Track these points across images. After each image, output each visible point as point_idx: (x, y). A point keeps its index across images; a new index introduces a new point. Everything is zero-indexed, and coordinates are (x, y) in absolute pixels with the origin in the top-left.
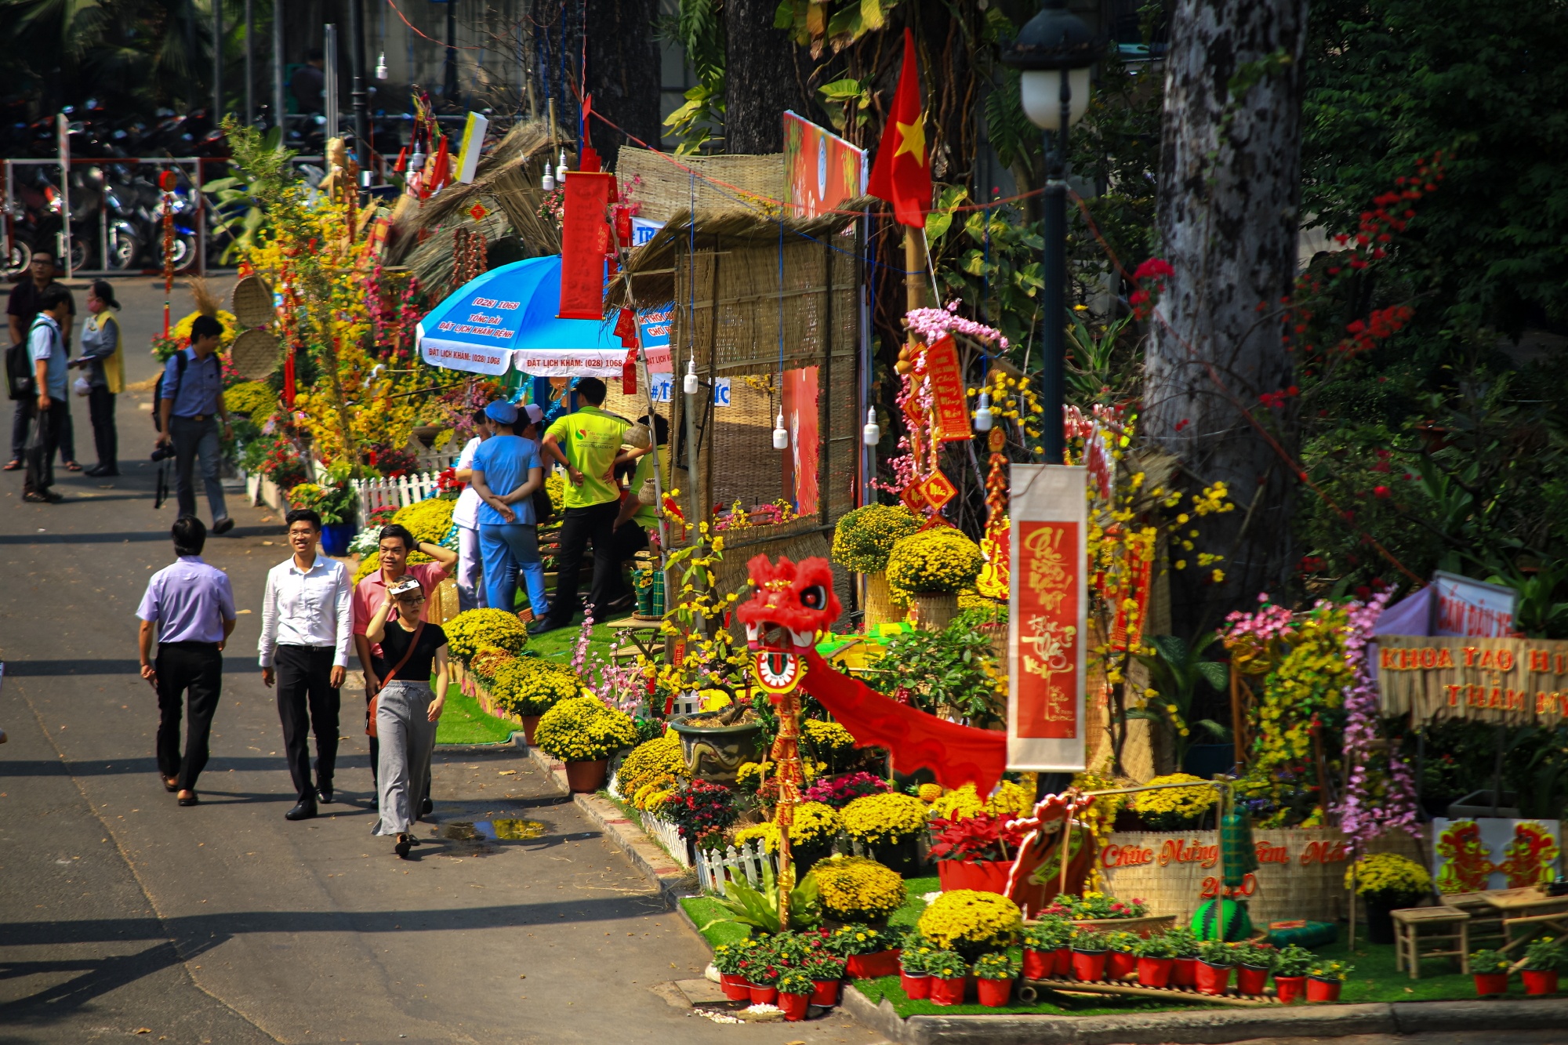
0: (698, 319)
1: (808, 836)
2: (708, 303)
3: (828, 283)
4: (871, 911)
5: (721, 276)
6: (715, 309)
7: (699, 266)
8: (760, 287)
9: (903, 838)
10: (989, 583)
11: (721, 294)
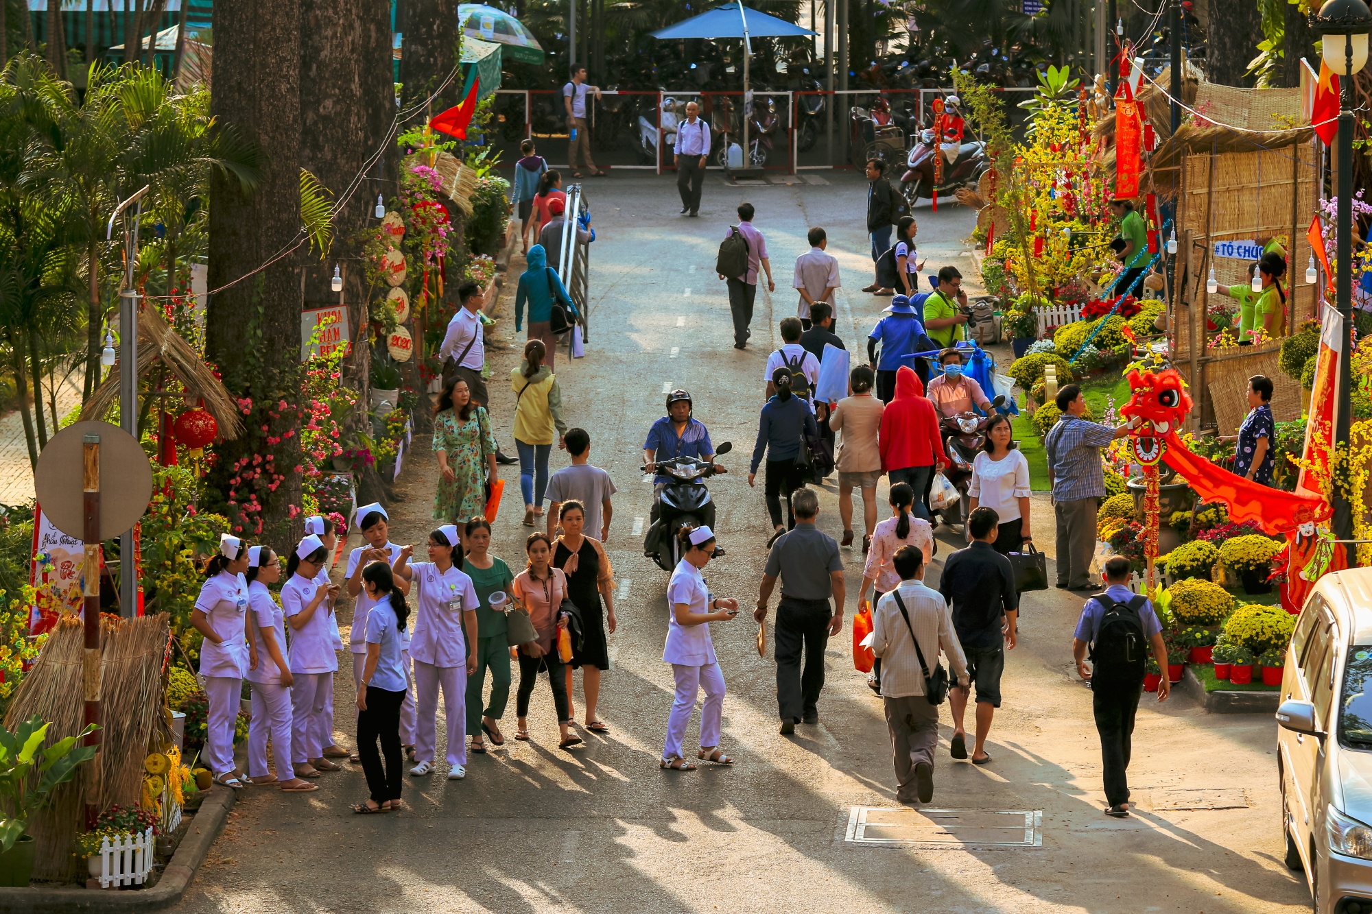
0: (1198, 201)
1: (1195, 564)
2: (1205, 190)
3: (1295, 178)
4: (1206, 617)
5: (1215, 173)
6: (1210, 193)
7: (1198, 166)
8: (1244, 180)
9: (1259, 566)
10: (1366, 389)
11: (1215, 183)
